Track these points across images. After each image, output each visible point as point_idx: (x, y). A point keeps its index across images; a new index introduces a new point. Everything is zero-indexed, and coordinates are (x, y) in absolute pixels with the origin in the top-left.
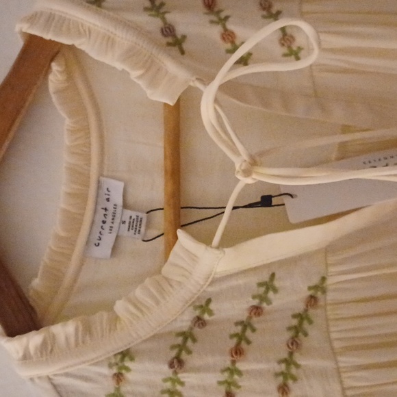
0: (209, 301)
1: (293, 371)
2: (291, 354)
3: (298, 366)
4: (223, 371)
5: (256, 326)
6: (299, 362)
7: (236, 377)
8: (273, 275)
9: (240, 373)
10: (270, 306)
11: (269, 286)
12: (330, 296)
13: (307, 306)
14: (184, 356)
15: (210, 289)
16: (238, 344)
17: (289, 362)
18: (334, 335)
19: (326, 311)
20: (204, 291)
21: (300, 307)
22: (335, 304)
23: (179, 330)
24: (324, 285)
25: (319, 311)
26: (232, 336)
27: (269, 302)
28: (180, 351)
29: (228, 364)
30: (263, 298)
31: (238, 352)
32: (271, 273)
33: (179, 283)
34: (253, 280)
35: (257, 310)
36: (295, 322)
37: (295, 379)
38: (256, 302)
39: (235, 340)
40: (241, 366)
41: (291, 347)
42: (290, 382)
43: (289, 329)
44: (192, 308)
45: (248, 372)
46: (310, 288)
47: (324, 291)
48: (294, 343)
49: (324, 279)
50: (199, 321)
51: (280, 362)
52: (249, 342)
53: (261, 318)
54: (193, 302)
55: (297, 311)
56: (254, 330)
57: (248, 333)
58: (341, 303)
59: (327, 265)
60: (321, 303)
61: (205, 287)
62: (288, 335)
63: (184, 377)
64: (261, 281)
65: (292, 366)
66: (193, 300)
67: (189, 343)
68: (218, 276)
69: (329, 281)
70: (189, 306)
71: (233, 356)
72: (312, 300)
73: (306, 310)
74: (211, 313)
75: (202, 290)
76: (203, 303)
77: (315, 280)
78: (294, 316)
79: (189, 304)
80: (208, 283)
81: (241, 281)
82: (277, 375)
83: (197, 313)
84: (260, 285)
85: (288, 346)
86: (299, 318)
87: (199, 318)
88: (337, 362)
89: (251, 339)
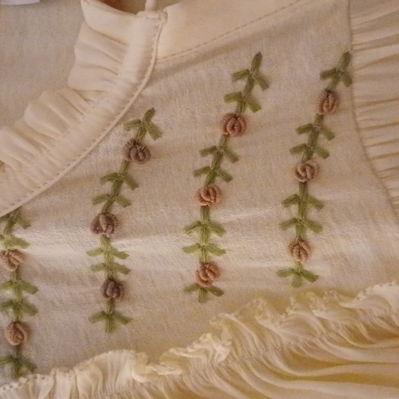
0: (151, 113)
1: (313, 214)
2: (304, 186)
3: (319, 205)
4: (189, 229)
5: (238, 151)
6: (319, 197)
7: (214, 236)
8: (258, 59)
9: (219, 229)
10: (258, 113)
11: (253, 76)
12: (361, 89)
13: (322, 110)
14: (117, 210)
15: (149, 92)
16: (211, 181)
17: (302, 199)
18: (373, 152)
19: (354, 116)
20: (140, 95)
21: (309, 115)
22: (369, 104)
23: (104, 172)
24: (349, 68)
25: (342, 117)
26: (197, 173)
27: (256, 108)
28: (110, 204)
29: (197, 215)
30: (244, 99)
31: (210, 195)
32: (254, 55)
35: (235, 122)
36: (304, 139)
37: (317, 227)
38: (232, 107)
39: (204, 178)
40: (218, 215)
41: (303, 175)
42: (309, 234)
43: (295, 150)
44: (122, 127)
45: (231, 224)
46: (324, 75)
47: (349, 82)
49: (347, 57)
50: (138, 151)
51: (288, 202)
52: (228, 179)
53: (244, 138)
54: (123, 119)
55: (305, 122)
56: (235, 159)
57: (226, 165)
58: (383, 102)
59: (352, 34)
60: (345, 103)
61: (140, 88)
62: (295, 160)
63: (124, 246)
64: (237, 70)
65: (310, 206)
66: (123, 113)
67: (125, 191)
68: (161, 67)
69: (358, 60)
70: (117, 125)
71: (202, 200)
72: (330, 98)
73: (320, 118)
74: (156, 133)
75: (136, 94)
76: (142, 117)
77: (332, 60)
78: (301, 130)
79: (116, 121)
80: (145, 81)
81: (202, 71)
82: (285, 225)
83: (132, 134)
84: (237, 76)
85: (298, 174)
86: (310, 132)
87: (135, 143)
88: (387, 191)
89: (231, 172)
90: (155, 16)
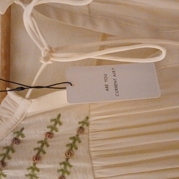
0: (23, 129)
1: (68, 169)
2: (67, 159)
3: (70, 166)
4: (28, 169)
5: (50, 144)
6: (71, 164)
7: (36, 172)
8: (59, 116)
9: (38, 170)
10: (57, 132)
11: (57, 121)
12: (91, 127)
13: (78, 133)
14: (6, 160)
15: (23, 123)
16: (38, 154)
17: (66, 163)
18: (92, 149)
19: (89, 136)
20: (20, 123)
21: (74, 133)
22: (94, 132)
23: (5, 146)
24: (88, 121)
25: (84, 136)
26: (35, 149)
27: (57, 131)
28: (5, 157)
29: (32, 165)
30: (53, 128)
31: (37, 158)
32: (58, 114)
33: (6, 119)
34: (48, 118)
35: (50, 135)
36: (71, 141)
37: (68, 173)
38: (49, 130)
39: (37, 151)
40: (38, 166)
41: (68, 156)
42: (66, 175)
43: (68, 145)
44: (12, 133)
45: (42, 169)
46: (79, 123)
47: (88, 125)
48: (69, 153)
49: (87, 118)
50: (16, 141)
51: (61, 164)
52: (44, 153)
53: (52, 139)
54: (13, 130)
55: (73, 136)
56: (48, 146)
57: (45, 148)
58: (98, 131)
59: (90, 111)
60: (86, 131)
61: (20, 121)
62: (66, 149)
63: (6, 172)
64: (52, 118)
65: (68, 166)
66: (13, 128)
67: (10, 153)
68: (28, 115)
69: (91, 119)
71: (34, 161)
72: (81, 130)
73: (78, 135)
74: (23, 136)
75: (19, 123)
76: (19, 130)
77: (83, 119)
78: (71, 138)
79: (11, 131)
80: (22, 119)
81: (41, 118)
82: (59, 171)
83: (15, 136)
84: (52, 120)
85: (66, 155)
86: (74, 139)
87: (16, 139)
88: (92, 164)
89: (46, 151)
90: (28, 101)
